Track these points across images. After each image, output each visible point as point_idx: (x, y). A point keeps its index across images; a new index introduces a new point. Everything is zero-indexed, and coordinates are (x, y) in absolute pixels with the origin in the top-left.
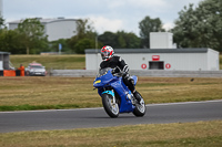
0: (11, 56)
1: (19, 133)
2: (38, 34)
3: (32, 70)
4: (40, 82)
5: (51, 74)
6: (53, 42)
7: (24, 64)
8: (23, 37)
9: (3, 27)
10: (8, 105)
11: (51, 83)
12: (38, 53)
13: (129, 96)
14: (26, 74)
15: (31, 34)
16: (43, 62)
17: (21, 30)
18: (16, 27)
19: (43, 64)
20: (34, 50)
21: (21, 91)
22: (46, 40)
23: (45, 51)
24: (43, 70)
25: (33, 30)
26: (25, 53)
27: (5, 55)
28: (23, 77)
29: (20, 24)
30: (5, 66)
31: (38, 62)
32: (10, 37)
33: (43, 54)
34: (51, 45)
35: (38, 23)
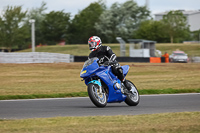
0: (157, 45)
1: (164, 114)
2: (181, 25)
3: (175, 57)
4: (183, 68)
5: (192, 61)
6: (195, 32)
7: (168, 52)
8: (168, 27)
9: (149, 18)
10: (153, 88)
11: (192, 69)
12: (181, 42)
13: (118, 85)
14: (170, 61)
15: (175, 25)
16: (185, 50)
17: (166, 21)
18: (161, 18)
19: (186, 51)
20: (178, 39)
21: (166, 76)
22: (188, 30)
23: (187, 40)
24: (185, 57)
25: (176, 22)
26: (169, 42)
27: (151, 44)
28: (168, 64)
29: (164, 16)
30: (151, 54)
31: (181, 50)
32: (156, 27)
33: (185, 43)
34: (192, 35)
35: (181, 14)
